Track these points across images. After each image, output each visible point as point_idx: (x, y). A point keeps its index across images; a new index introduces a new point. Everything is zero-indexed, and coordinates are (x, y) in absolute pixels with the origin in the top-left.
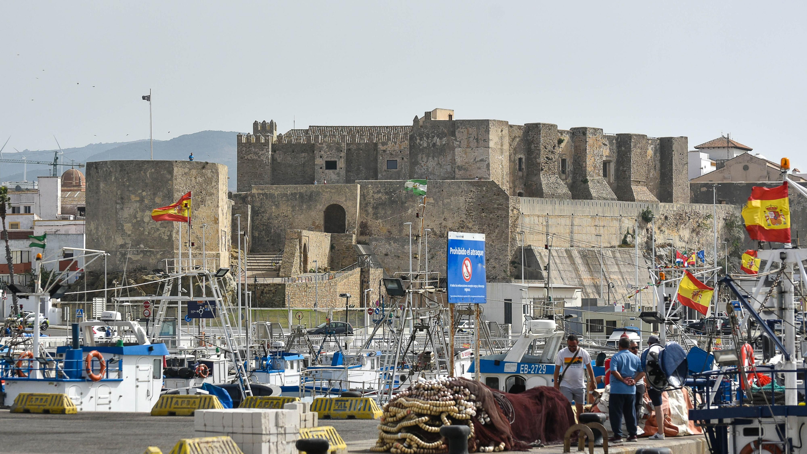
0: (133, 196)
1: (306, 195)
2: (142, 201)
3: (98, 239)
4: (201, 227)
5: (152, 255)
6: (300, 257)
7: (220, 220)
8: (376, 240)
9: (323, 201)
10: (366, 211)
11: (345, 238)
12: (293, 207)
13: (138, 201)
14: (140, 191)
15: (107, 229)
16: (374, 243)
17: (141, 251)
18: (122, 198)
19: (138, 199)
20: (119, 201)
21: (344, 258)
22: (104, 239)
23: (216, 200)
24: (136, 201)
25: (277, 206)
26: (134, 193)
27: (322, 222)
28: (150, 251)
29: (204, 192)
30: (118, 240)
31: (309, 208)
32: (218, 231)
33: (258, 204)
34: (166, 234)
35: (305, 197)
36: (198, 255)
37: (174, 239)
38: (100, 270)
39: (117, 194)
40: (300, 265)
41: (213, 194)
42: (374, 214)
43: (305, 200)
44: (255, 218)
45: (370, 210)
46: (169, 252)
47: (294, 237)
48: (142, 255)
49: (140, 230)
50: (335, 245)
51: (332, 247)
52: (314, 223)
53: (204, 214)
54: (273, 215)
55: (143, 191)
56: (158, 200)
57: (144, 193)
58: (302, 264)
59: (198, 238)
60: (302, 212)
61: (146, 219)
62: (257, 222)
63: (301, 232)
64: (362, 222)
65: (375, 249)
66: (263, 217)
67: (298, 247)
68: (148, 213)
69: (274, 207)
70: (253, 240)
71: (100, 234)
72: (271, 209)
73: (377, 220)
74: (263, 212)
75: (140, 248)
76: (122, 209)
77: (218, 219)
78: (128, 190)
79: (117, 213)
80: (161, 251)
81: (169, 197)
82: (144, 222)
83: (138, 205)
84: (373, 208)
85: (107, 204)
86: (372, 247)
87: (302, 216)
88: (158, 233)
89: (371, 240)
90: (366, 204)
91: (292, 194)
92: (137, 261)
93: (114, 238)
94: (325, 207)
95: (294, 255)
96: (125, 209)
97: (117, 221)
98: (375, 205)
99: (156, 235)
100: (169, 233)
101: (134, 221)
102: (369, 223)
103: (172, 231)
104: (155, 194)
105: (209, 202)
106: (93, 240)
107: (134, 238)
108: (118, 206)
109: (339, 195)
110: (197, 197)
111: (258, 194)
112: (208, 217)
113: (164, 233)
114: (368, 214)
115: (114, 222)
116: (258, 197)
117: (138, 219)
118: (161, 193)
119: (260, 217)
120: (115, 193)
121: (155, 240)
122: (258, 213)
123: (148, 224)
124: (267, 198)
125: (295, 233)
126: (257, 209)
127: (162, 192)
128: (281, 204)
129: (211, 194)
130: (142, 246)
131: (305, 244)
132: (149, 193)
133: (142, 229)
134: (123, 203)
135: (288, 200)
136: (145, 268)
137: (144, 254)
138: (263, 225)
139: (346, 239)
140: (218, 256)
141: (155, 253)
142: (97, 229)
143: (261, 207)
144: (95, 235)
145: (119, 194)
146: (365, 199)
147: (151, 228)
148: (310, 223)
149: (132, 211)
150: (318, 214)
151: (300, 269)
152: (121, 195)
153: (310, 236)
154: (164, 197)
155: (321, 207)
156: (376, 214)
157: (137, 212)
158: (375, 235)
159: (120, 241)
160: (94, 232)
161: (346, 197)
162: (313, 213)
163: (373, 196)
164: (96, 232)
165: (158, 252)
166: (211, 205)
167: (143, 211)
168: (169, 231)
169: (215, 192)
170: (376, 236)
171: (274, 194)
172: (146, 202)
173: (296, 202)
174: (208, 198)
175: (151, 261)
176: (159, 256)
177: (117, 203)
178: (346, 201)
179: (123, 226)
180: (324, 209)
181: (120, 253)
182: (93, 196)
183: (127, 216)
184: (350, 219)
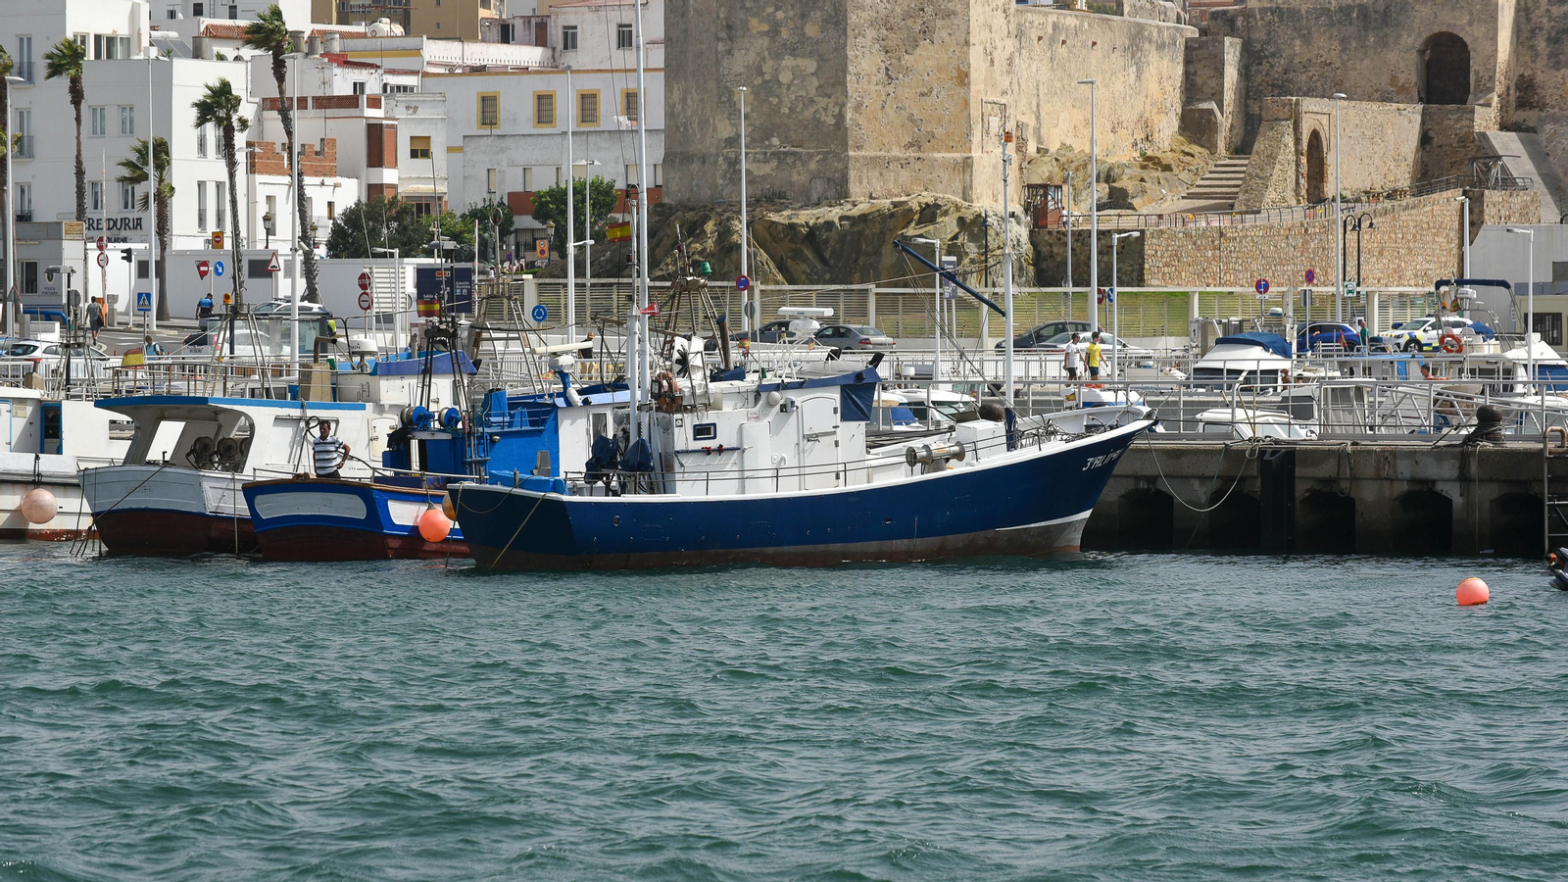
0: (754, 22)
1: (1376, 12)
2: (774, 32)
3: (685, 125)
4: (922, 95)
5: (798, 163)
6: (1298, 165)
7: (974, 75)
8: (1555, 120)
9: (1416, 26)
10: (1532, 47)
11: (1455, 117)
12: (1343, 41)
13: (766, 33)
14: (770, 10)
15: (702, 100)
16: (1548, 127)
17: (773, 154)
18: (730, 27)
19: (766, 28)
20: (723, 35)
21: (1452, 164)
22: (695, 126)
23: (963, 27)
24: (762, 34)
25: (1306, 39)
26: (756, 15)
27: (1414, 78)
28: (794, 154)
29: (929, 10)
30: (720, 126)
31: (1383, 43)
32: (967, 103)
33: (1260, 35)
34: (830, 113)
35: (1373, 16)
36: (912, 161)
37: (848, 122)
38: (689, 199)
39: (718, 17)
40: (1297, 183)
41: (954, 13)
42: (1551, 55)
43: (1374, 24)
44: (1254, 68)
45: (1542, 45)
46: (836, 155)
47: (1281, 115)
48: (774, 163)
49: (771, 103)
50: (1431, 134)
51: (1425, 139)
52: (1394, 79)
53: (929, 63)
54: (1297, 60)
55: (778, 8)
56: (811, 30)
57: (780, 15)
58: (1302, 181)
59: (913, 121)
60: (1365, 53)
61: (785, 77)
62: (1259, 79)
63: (1297, 103)
64: (1522, 76)
65: (1549, 141)
66: (1272, 66)
67: (1290, 140)
68: (789, 63)
69: (1298, 42)
70: (1246, 124)
71: (689, 112)
72: (1291, 46)
73: (1558, 70)
74: (1273, 55)
75: (771, 146)
76: (729, 52)
77: (967, 75)
78: (743, 8)
79: (718, 63)
80: (819, 153)
81: (837, 24)
82: (780, 85)
83: (765, 42)
84: (1548, 40)
85: (701, 42)
86: (1542, 137)
87: (1367, 62)
88: (812, 110)
89: (1542, 121)
90: (1533, 31)
91: (1341, 9)
92: (764, 178)
93: (714, 124)
94: (1420, 41)
95: (1275, 158)
96: (737, 53)
97: (718, 81)
98: (1553, 34)
99: (808, 113)
100: (837, 110)
101: (758, 81)
102: (1540, 78)
103: (843, 105)
104: (803, 16)
105: (944, 34)
106: (678, 128)
107: (757, 123)
108: (721, 47)
109: (1453, 9)
110: (910, 22)
111: (1260, 10)
112: (940, 69)
113: (825, 110)
114: (1537, 55)
115: (712, 85)
116: (1262, 19)
117: (767, 77)
118: (819, 14)
119: (1265, 67)
120: (715, 15)
121: (806, 127)
122: (1259, 58)
123: (788, 89)
124: (1281, 20)
125: (1284, 105)
126: (1259, 47)
127: (821, 9)
128: (1315, 35)
129: (949, 14)
130: (775, 141)
131: (1315, 135)
132: (791, 13)
133: (775, 101)
134: (731, 39)
135: (1332, 25)
136: (782, 196)
137: (781, 161)
138: (1273, 85)
139: (1459, 120)
140: (967, 164)
141: (805, 158)
142: (684, 101)
143: (1268, 42)
144: (682, 116)
145: (722, 16)
146: (1529, 20)
147: (797, 98)
148: (1385, 79)
149: (751, 57)
150: (1403, 58)
151: (1297, 193)
152: (726, 18)
153: (1334, 113)
154: (826, 21)
155: (1410, 41)
156: (1557, 55)
157: (764, 58)
158: (1553, 107)
159: (725, 131)
160: (680, 108)
161: (1471, 13)
162: (1392, 56)
163: (1548, 11)
164: (684, 110)
165: (811, 156)
166: (947, 39)
167: (778, 56)
168: (836, 104)
169: (959, 8)
170: (1556, 110)
171: (1299, 11)
172: (785, 34)
173: (1352, 29)
174: (939, 23)
175: (795, 177)
176: (813, 166)
177: (718, 39)
178: (1470, 23)
179: (731, 93)
180: (1419, 43)
181: (726, 158)
182: (678, 23)
183: (742, 70)
184: (1481, 70)
